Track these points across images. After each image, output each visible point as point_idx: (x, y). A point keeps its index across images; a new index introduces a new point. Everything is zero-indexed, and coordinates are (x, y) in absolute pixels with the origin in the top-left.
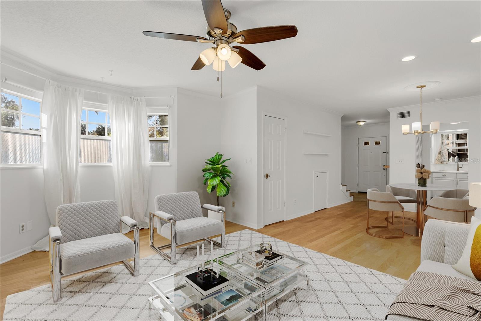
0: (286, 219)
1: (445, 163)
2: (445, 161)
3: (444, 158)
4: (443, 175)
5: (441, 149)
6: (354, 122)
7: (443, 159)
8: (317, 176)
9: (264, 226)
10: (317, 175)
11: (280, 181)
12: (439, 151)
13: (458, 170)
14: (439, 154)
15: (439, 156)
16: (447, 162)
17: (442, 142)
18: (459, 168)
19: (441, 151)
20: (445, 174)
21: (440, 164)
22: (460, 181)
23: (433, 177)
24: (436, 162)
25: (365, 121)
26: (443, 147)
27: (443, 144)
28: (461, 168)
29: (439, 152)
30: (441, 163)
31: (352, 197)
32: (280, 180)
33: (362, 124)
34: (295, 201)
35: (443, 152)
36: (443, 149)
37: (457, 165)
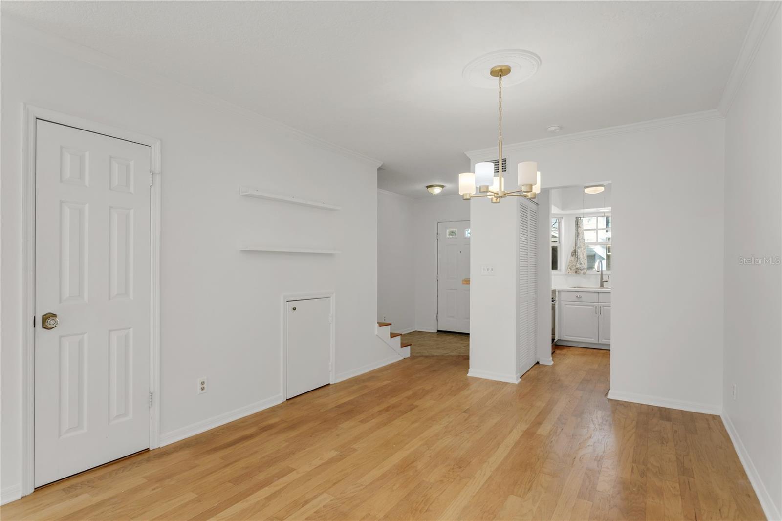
0: (154, 444)
1: (582, 272)
2: (582, 268)
3: (581, 264)
4: (577, 296)
5: (576, 246)
6: (421, 187)
7: (578, 266)
8: (294, 309)
9: (33, 490)
10: (294, 304)
11: (131, 330)
12: (573, 249)
13: (602, 286)
14: (572, 255)
15: (573, 258)
16: (585, 271)
17: (578, 233)
18: (603, 282)
19: (575, 250)
20: (581, 294)
21: (575, 274)
22: (603, 307)
23: (562, 300)
24: (568, 272)
25: (442, 186)
26: (578, 242)
27: (579, 236)
28: (606, 281)
29: (572, 252)
30: (576, 272)
31: (409, 347)
32: (129, 328)
33: (437, 190)
34: (203, 383)
35: (579, 251)
36: (578, 246)
37: (600, 276)
